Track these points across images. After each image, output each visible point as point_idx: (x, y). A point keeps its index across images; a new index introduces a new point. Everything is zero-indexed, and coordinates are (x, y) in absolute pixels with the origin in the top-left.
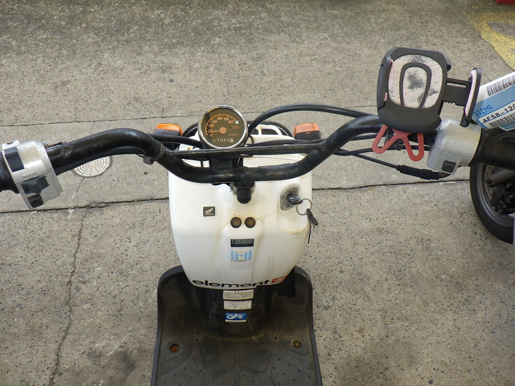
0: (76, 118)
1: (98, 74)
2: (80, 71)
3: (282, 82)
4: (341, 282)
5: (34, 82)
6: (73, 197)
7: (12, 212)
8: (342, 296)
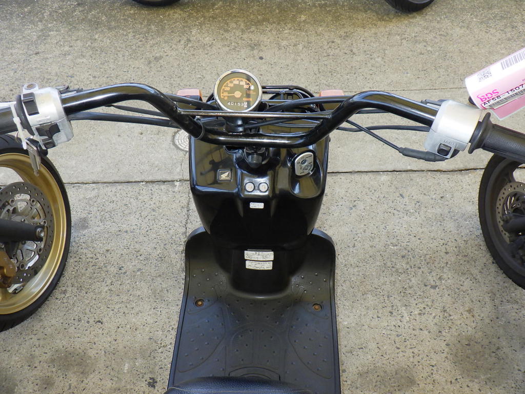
1: (189, 51)
2: (171, 47)
3: (373, 62)
4: (447, 263)
6: (178, 170)
7: (122, 182)
8: (449, 277)
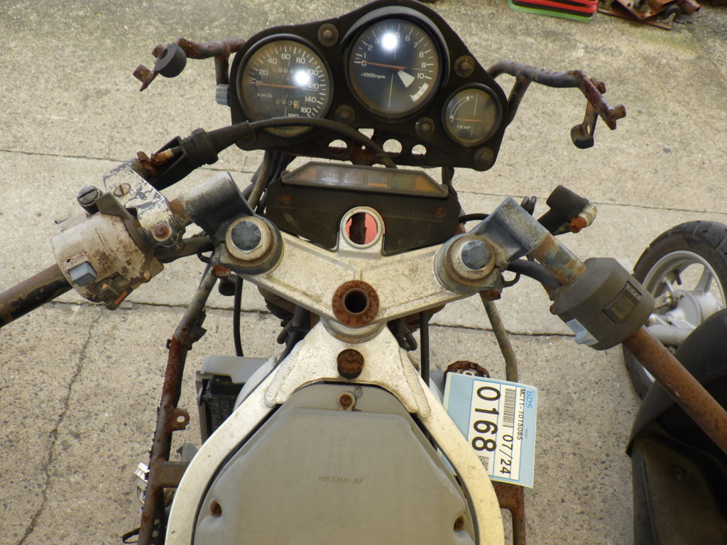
0: (108, 154)
5: (53, 85)
